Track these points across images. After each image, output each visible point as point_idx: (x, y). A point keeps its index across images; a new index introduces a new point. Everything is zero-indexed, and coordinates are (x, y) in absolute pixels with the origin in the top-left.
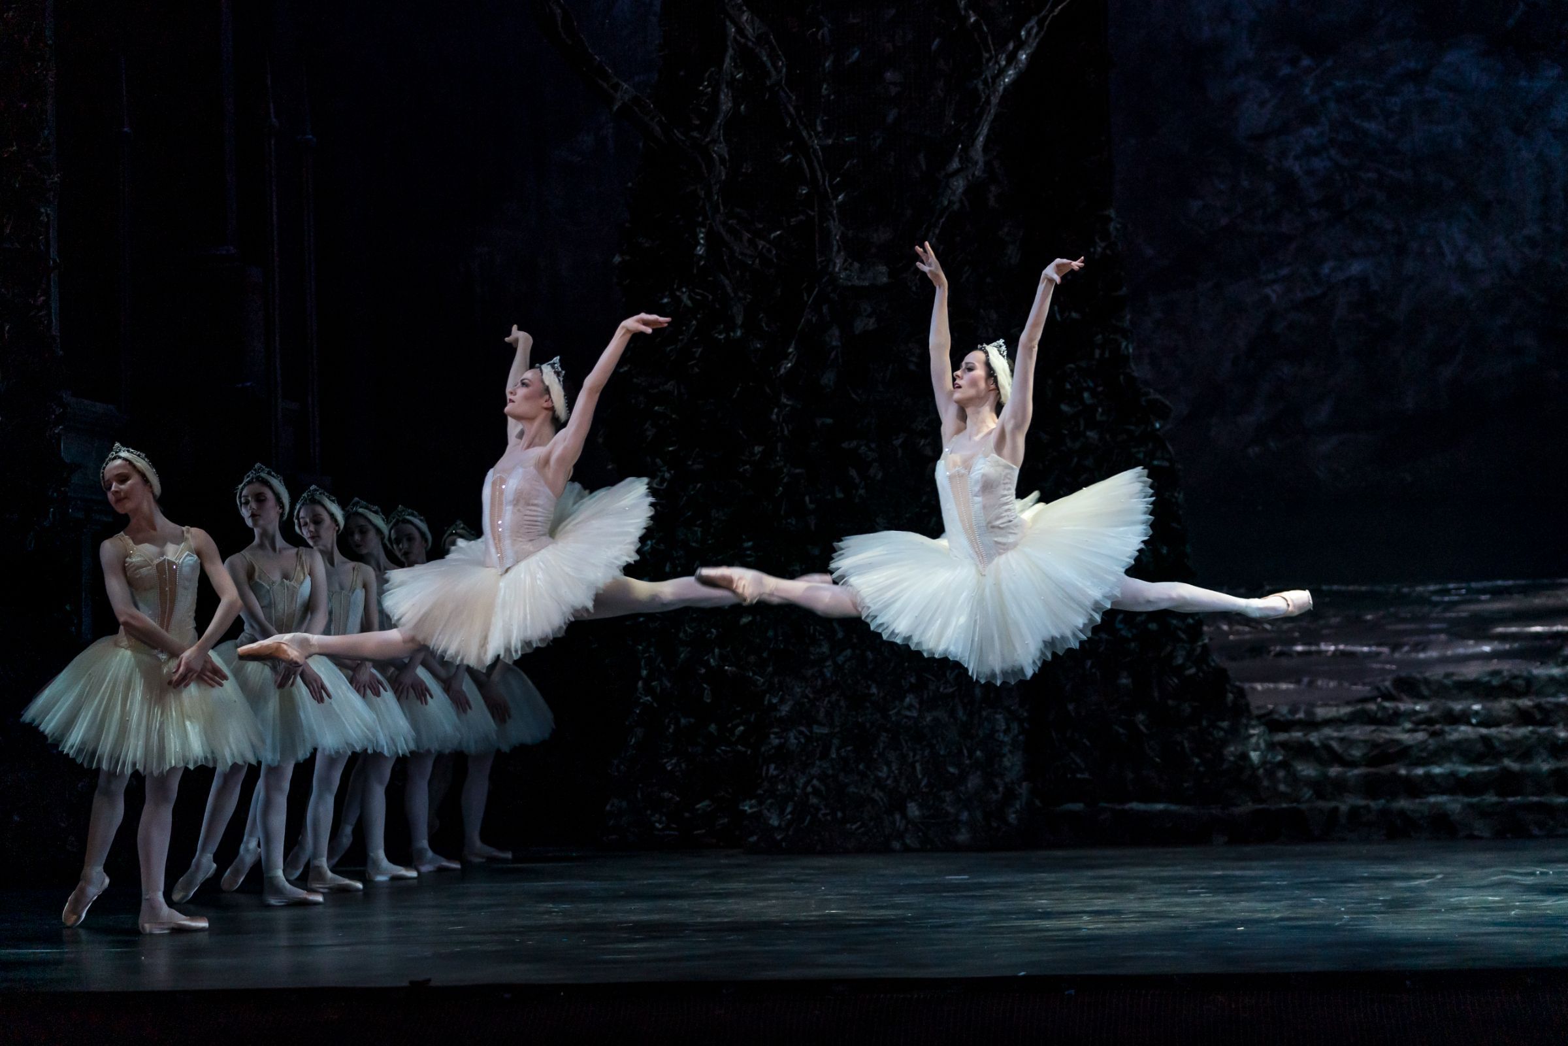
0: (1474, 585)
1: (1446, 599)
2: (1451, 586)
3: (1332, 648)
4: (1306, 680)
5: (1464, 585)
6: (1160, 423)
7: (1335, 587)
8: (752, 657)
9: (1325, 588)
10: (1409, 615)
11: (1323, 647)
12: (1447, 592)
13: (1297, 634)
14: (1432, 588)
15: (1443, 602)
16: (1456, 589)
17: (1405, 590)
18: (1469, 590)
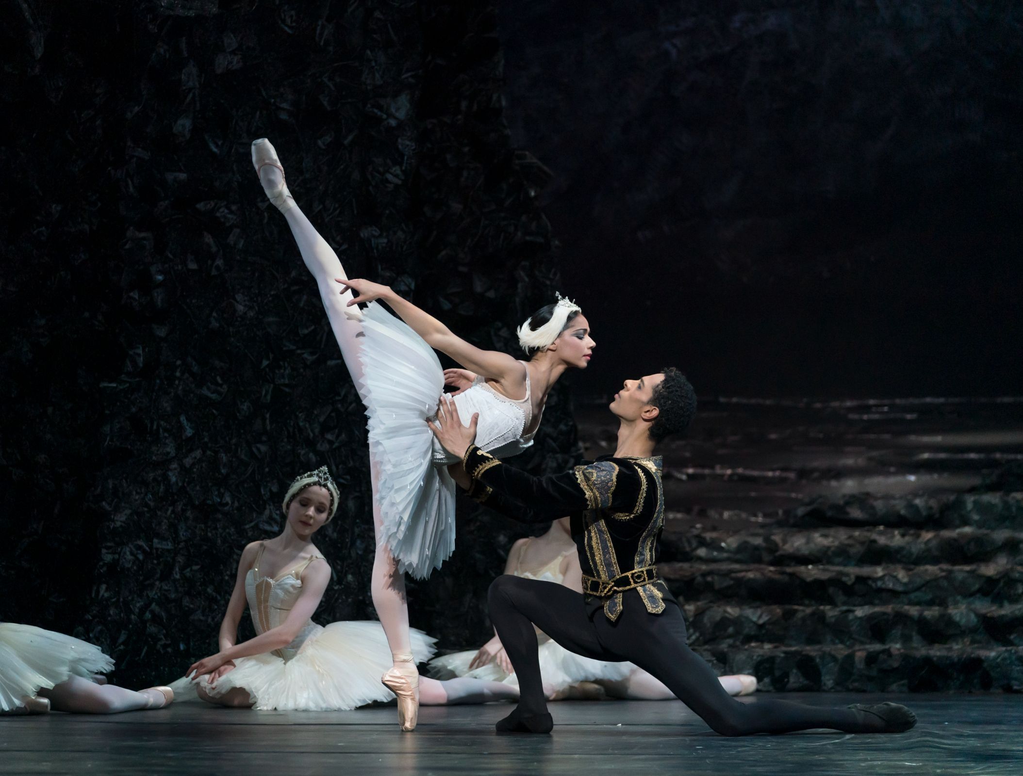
0: (898, 401)
1: (865, 417)
2: (872, 402)
3: (729, 472)
4: (696, 508)
5: (886, 401)
6: (535, 192)
7: (734, 400)
8: (43, 456)
9: (722, 400)
10: (821, 436)
11: (718, 470)
12: (867, 409)
13: (688, 454)
14: (849, 404)
15: (862, 420)
16: (876, 406)
17: (818, 405)
18: (892, 407)
